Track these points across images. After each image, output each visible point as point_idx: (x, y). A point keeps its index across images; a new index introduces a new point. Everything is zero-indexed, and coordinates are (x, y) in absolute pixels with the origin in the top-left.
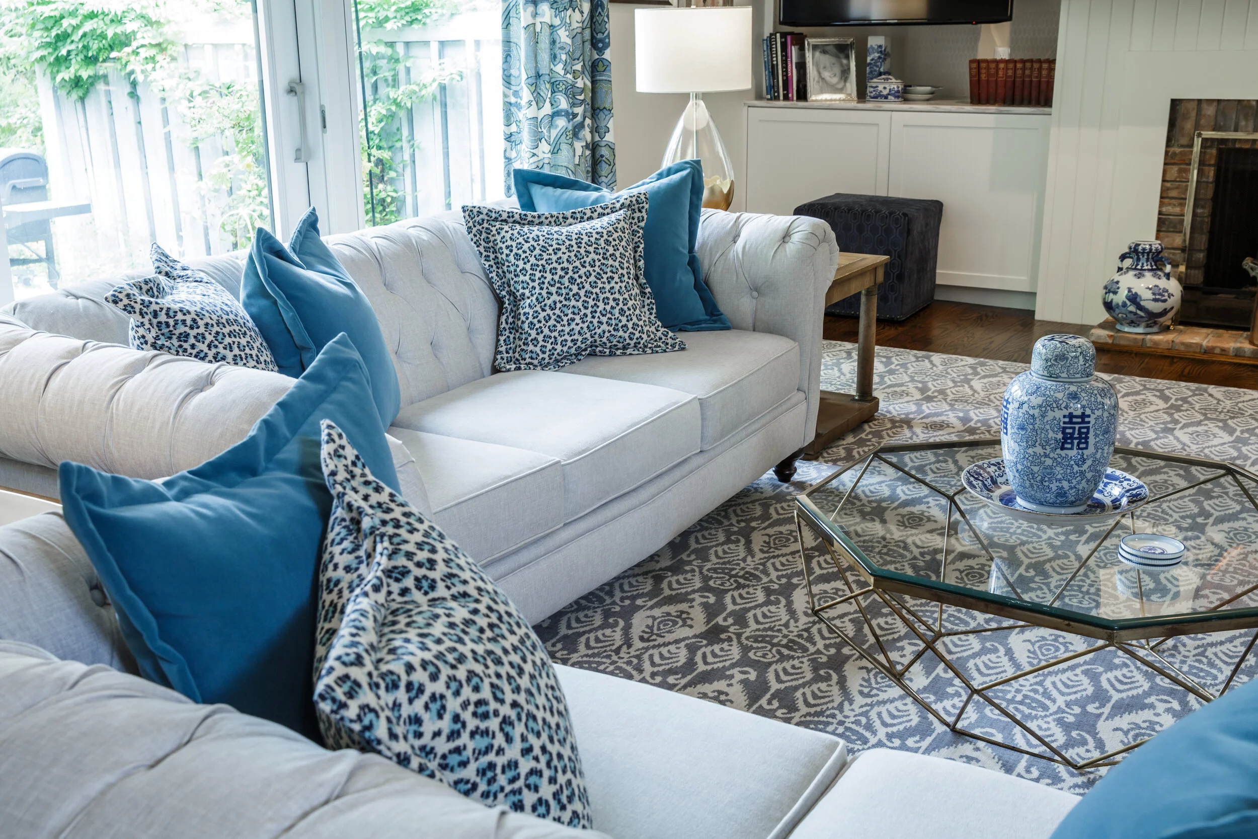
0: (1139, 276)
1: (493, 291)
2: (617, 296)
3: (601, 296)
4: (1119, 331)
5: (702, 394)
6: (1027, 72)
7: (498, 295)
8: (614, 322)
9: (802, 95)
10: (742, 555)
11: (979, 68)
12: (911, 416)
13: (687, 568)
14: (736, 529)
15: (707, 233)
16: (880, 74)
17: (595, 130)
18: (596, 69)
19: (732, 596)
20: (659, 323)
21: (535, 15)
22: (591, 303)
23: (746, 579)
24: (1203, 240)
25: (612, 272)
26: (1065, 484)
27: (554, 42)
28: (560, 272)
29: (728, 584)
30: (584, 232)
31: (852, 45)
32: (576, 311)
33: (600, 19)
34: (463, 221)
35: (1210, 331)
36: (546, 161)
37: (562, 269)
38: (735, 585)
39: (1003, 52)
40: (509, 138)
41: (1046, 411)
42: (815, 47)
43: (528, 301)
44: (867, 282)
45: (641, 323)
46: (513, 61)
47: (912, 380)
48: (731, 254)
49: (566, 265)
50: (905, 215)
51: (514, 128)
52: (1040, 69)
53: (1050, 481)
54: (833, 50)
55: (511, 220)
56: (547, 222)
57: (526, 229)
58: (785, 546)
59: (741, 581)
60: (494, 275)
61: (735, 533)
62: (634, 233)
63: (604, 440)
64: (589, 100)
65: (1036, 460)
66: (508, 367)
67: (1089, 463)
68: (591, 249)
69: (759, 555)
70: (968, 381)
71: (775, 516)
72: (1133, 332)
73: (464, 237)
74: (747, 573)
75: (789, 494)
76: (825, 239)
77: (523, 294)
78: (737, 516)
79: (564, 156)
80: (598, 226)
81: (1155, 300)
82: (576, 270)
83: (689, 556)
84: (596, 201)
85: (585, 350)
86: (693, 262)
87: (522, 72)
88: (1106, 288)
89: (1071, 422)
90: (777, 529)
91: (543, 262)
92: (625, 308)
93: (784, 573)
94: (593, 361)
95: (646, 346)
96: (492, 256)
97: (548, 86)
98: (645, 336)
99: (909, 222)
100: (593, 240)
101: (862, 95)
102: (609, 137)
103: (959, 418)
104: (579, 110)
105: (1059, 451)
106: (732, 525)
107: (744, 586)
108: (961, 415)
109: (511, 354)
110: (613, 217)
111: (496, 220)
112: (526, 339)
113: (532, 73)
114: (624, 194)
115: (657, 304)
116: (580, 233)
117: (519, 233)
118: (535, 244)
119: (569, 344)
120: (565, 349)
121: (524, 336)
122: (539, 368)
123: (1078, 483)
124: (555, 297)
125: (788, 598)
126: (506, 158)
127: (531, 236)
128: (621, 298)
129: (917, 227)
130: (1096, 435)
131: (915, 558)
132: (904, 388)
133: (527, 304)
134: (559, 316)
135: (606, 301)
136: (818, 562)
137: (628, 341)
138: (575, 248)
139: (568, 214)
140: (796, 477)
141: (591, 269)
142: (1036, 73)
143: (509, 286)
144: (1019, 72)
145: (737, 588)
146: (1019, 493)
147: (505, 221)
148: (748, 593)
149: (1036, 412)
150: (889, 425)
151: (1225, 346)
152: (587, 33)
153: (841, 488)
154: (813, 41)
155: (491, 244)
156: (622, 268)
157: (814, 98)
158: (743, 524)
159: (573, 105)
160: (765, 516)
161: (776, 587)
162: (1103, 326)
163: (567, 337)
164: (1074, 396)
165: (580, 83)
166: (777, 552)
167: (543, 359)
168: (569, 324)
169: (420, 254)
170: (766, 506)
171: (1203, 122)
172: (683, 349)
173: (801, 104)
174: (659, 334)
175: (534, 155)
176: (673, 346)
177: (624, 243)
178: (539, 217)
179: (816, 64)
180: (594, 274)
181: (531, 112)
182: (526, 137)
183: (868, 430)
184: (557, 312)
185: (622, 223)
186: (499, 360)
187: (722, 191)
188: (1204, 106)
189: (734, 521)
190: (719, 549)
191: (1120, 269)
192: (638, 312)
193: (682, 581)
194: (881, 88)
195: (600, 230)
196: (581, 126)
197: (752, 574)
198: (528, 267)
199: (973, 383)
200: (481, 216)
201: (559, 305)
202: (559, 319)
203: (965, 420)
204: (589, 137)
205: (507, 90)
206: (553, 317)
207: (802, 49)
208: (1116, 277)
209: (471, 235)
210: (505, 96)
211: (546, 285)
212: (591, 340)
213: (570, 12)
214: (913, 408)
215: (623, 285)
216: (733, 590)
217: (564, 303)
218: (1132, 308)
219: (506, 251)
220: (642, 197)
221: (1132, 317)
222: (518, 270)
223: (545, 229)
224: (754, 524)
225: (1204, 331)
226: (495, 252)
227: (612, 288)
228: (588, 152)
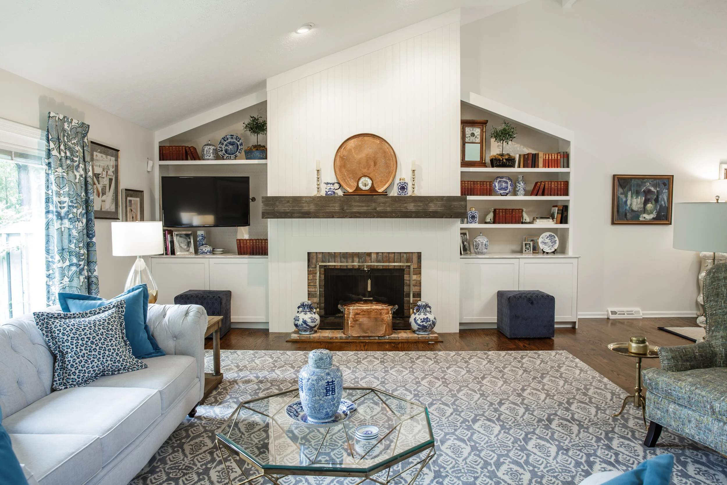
0: (306, 314)
1: (51, 352)
2: (114, 347)
3: (107, 349)
4: (301, 334)
5: (160, 388)
6: (257, 243)
7: (53, 353)
8: (113, 359)
9: (173, 253)
10: (182, 457)
11: (240, 242)
12: (236, 379)
13: (158, 470)
14: (176, 445)
15: (151, 315)
16: (203, 245)
17: (89, 270)
18: (89, 246)
19: (182, 480)
20: (134, 357)
21: (61, 224)
22: (102, 352)
23: (187, 470)
24: (323, 299)
25: (111, 337)
26: (328, 410)
27: (70, 235)
28: (86, 339)
29: (179, 474)
30: (97, 320)
31: (191, 234)
32: (95, 356)
33: (90, 225)
34: (34, 320)
35: (330, 331)
36: (67, 285)
37: (87, 338)
38: (182, 474)
39: (246, 237)
40: (48, 276)
41: (319, 382)
42: (177, 235)
43: (70, 355)
44: (216, 328)
45: (126, 358)
46: (51, 243)
47: (232, 363)
48: (163, 323)
49: (89, 336)
50: (219, 297)
51: (51, 272)
52: (262, 242)
53: (323, 409)
54: (184, 236)
55: (60, 317)
56: (78, 316)
57: (67, 321)
58: (200, 449)
59: (185, 471)
60: (51, 344)
61: (176, 447)
62: (120, 318)
63: (119, 421)
64: (86, 259)
65: (316, 402)
66: (61, 388)
67: (336, 399)
68: (101, 327)
69: (190, 456)
70: (253, 361)
71: (192, 435)
72: (306, 334)
73: (34, 327)
74: (186, 466)
75: (195, 423)
76: (203, 314)
77: (67, 352)
78: (175, 438)
79: (75, 283)
80: (103, 316)
81: (312, 322)
82: (94, 338)
83: (157, 463)
84: (100, 305)
85: (100, 374)
86: (146, 328)
87: (55, 247)
88: (294, 319)
89: (328, 385)
90: (194, 441)
91: (77, 335)
92: (119, 352)
93: (203, 463)
94: (104, 379)
95: (129, 368)
96: (50, 335)
97: (68, 253)
98: (128, 364)
99: (221, 299)
100: (101, 323)
101: (196, 252)
102: (95, 273)
103: (254, 377)
104: (82, 263)
105: (325, 397)
106: (173, 443)
107: (187, 474)
108: (255, 375)
109: (61, 381)
110: (110, 312)
111: (51, 318)
112: (70, 373)
113: (60, 248)
114: (114, 301)
115: (132, 349)
116: (95, 321)
117: (64, 323)
118: (73, 327)
119: (92, 372)
120: (90, 375)
121: (68, 372)
122: (77, 386)
123: (333, 408)
124: (84, 351)
125: (208, 475)
126: (47, 285)
127: (70, 324)
128: (116, 348)
129: (224, 302)
130: (338, 388)
131: (256, 444)
132: (230, 367)
133: (69, 356)
134: (86, 360)
135: (109, 350)
136: (217, 454)
137: (120, 367)
138: (93, 327)
139: (88, 312)
140: (197, 414)
141: (101, 337)
142: (260, 244)
143: (59, 348)
144: (255, 243)
145: (184, 475)
146: (309, 416)
147: (56, 318)
148: (189, 477)
149: (315, 382)
150: (229, 384)
151: (337, 336)
152: (85, 231)
153: (217, 417)
154: (176, 233)
155: (49, 329)
156: (116, 335)
157: (178, 253)
158: (179, 442)
159: (79, 261)
160: (188, 436)
161: (201, 471)
162: (295, 332)
163: (91, 369)
164: (328, 374)
165: (82, 252)
166: (198, 453)
167: (79, 381)
168: (92, 363)
169: (10, 338)
170: (187, 431)
171: (318, 260)
172: (146, 367)
173: (173, 256)
174: (134, 362)
175: (61, 283)
176: (141, 366)
177: (116, 323)
178: (74, 314)
179: (178, 242)
180: (103, 339)
181: (60, 265)
182: (57, 275)
183: (221, 387)
184: (85, 358)
185: (115, 314)
186: (55, 385)
187: (153, 295)
188: (318, 254)
189: (174, 441)
190: (171, 457)
191: (298, 312)
192: (124, 353)
193: (157, 477)
194: (204, 250)
195: (104, 318)
196: (83, 269)
197: (189, 467)
198: (69, 338)
199: (255, 361)
200: (43, 317)
201: (86, 355)
202: (86, 361)
203: (257, 377)
204: (86, 274)
205: (47, 256)
206: (83, 361)
207: (172, 235)
208: (298, 315)
209: (39, 326)
210: (47, 258)
211: (79, 346)
212: (102, 369)
213: (77, 223)
214: (236, 375)
215: (117, 342)
216: (182, 477)
217: (89, 353)
218: (305, 326)
219: (57, 332)
220: (123, 302)
221: (305, 329)
222: (64, 340)
223: (77, 320)
224: (183, 441)
225: (328, 331)
226: (51, 333)
227: (112, 344)
228: (86, 280)
